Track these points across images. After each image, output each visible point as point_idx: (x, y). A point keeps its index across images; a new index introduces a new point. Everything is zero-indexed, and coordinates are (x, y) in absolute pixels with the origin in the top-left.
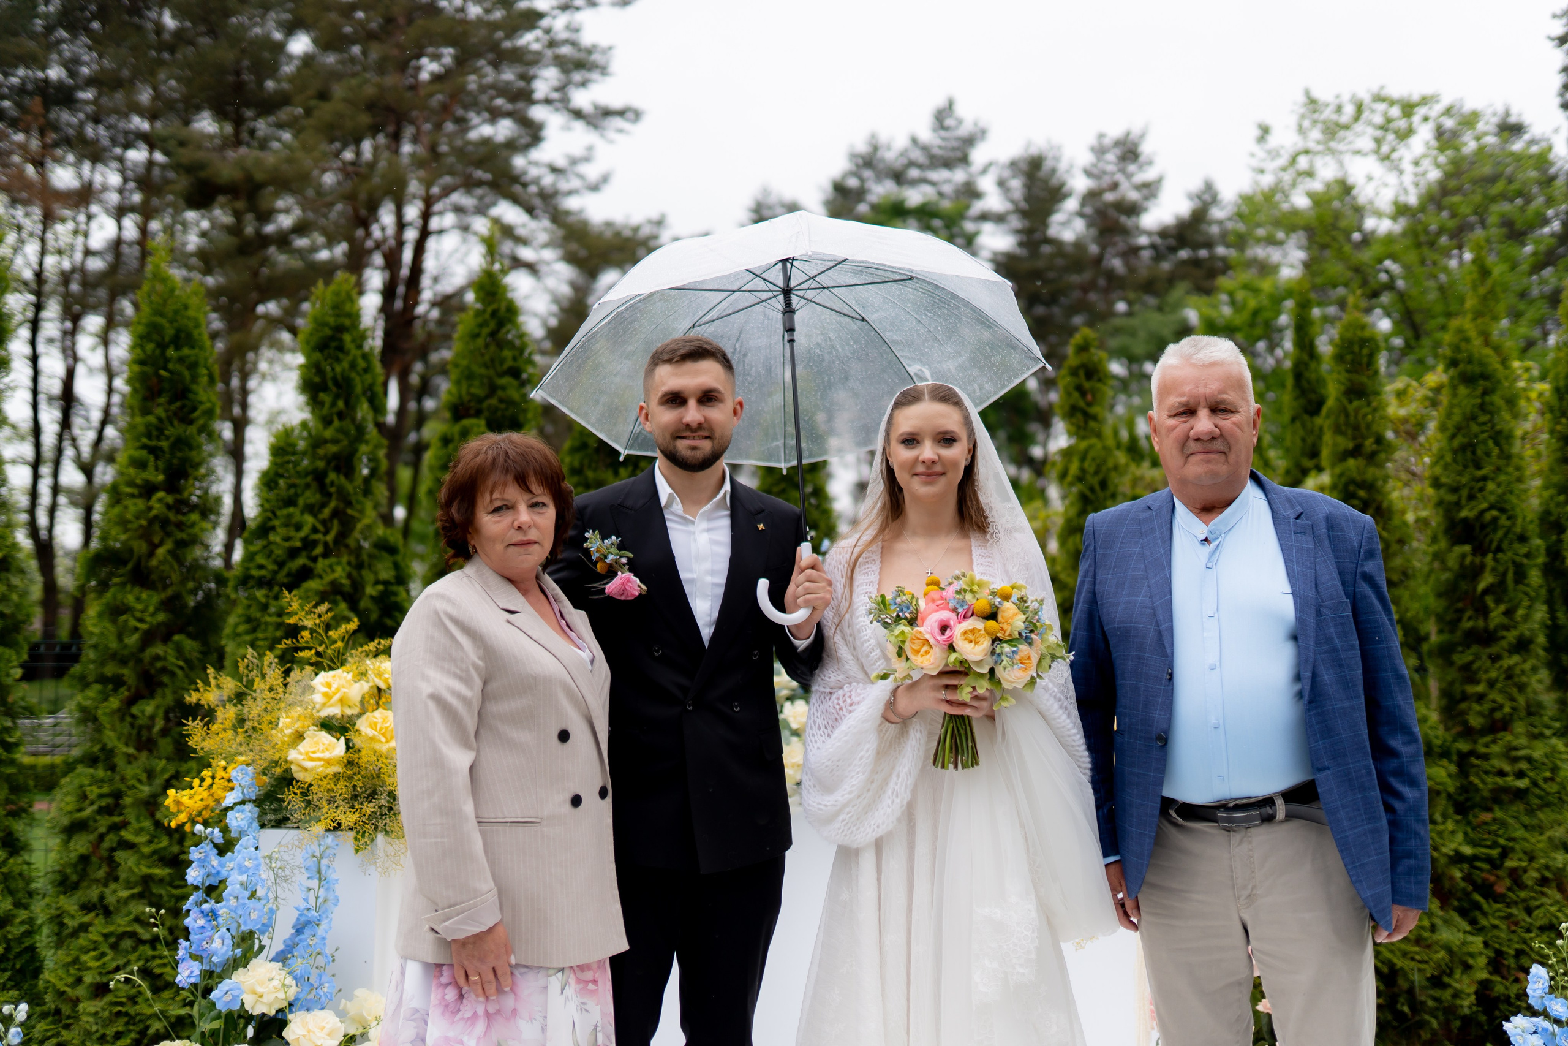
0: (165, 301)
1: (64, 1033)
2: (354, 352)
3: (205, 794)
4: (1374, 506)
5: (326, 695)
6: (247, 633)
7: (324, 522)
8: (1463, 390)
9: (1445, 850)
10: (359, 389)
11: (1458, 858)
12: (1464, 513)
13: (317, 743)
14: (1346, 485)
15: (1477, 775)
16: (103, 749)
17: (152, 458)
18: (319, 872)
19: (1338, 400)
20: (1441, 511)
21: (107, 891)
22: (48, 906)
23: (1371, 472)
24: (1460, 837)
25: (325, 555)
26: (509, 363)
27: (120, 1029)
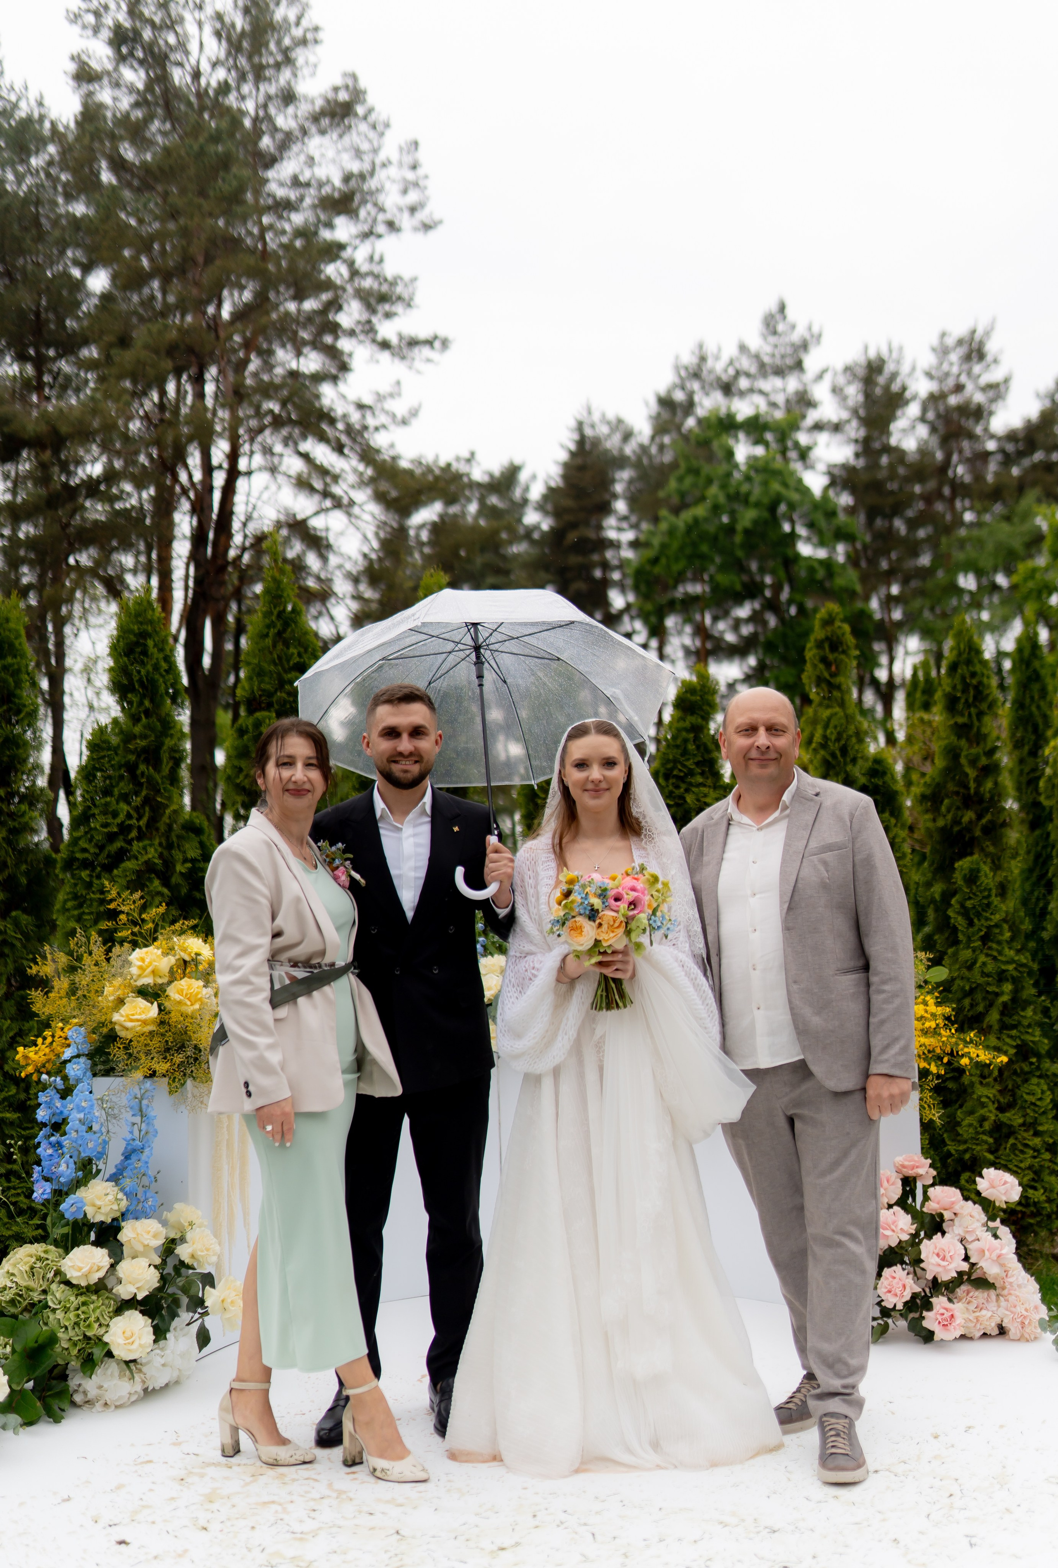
3: (47, 1050)
5: (141, 968)
6: (75, 908)
7: (137, 809)
13: (135, 1007)
18: (141, 1110)
25: (139, 838)
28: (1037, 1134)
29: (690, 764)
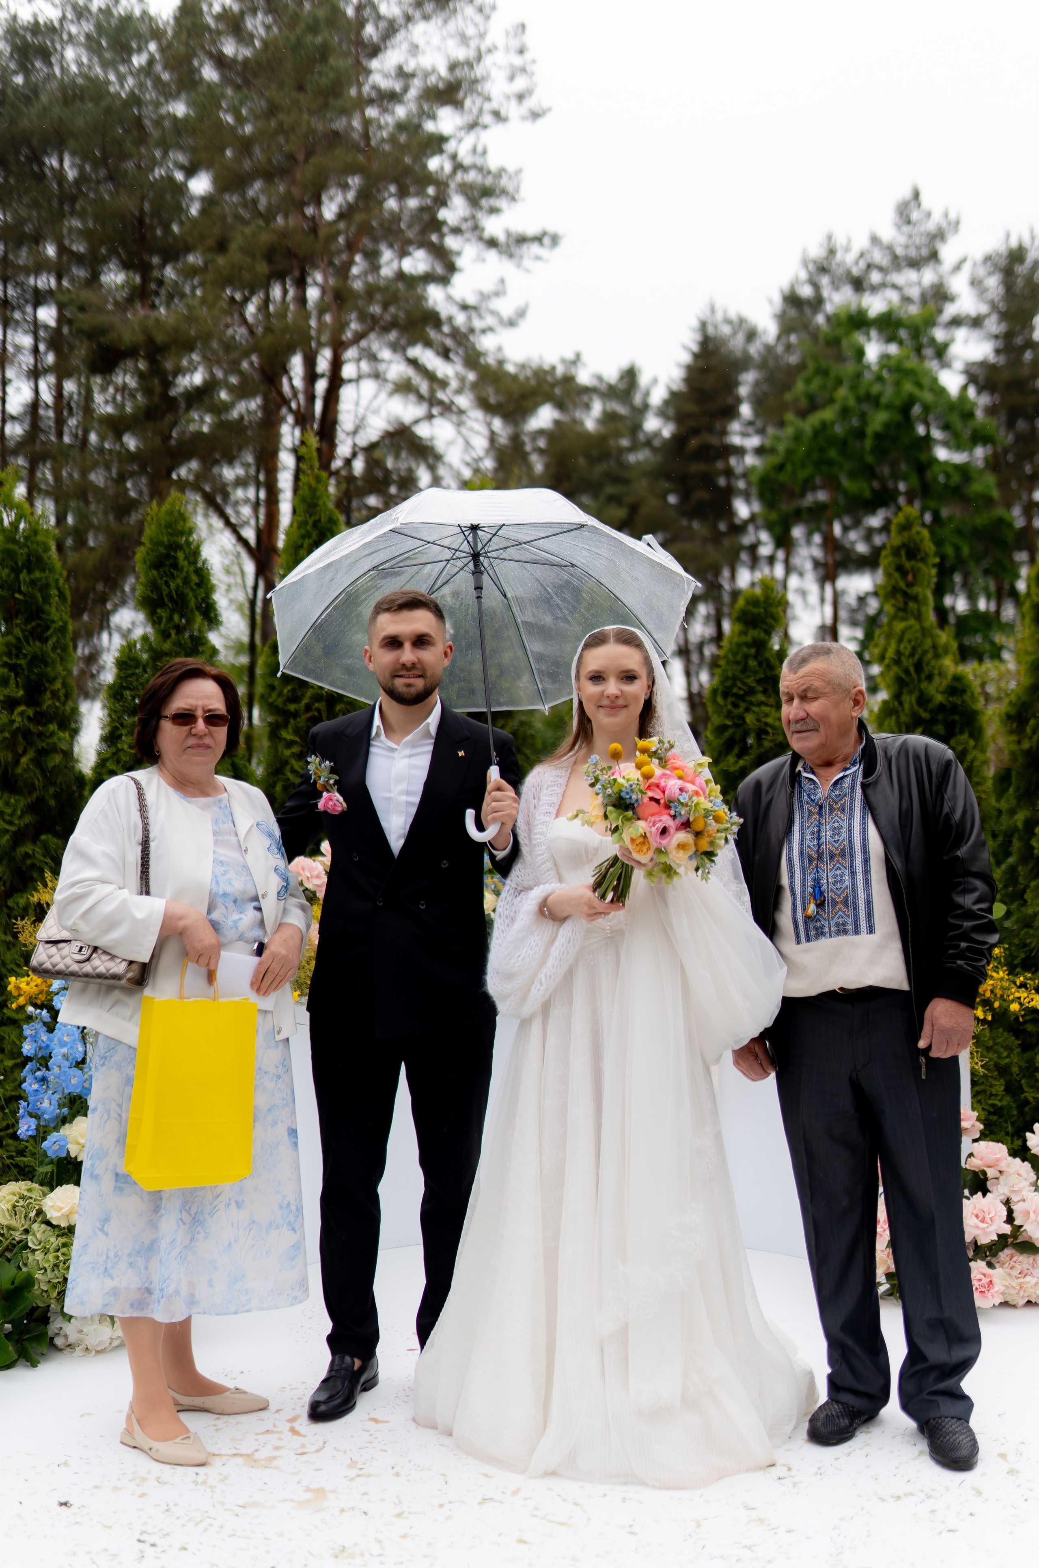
17: (12, 675)
29: (751, 681)
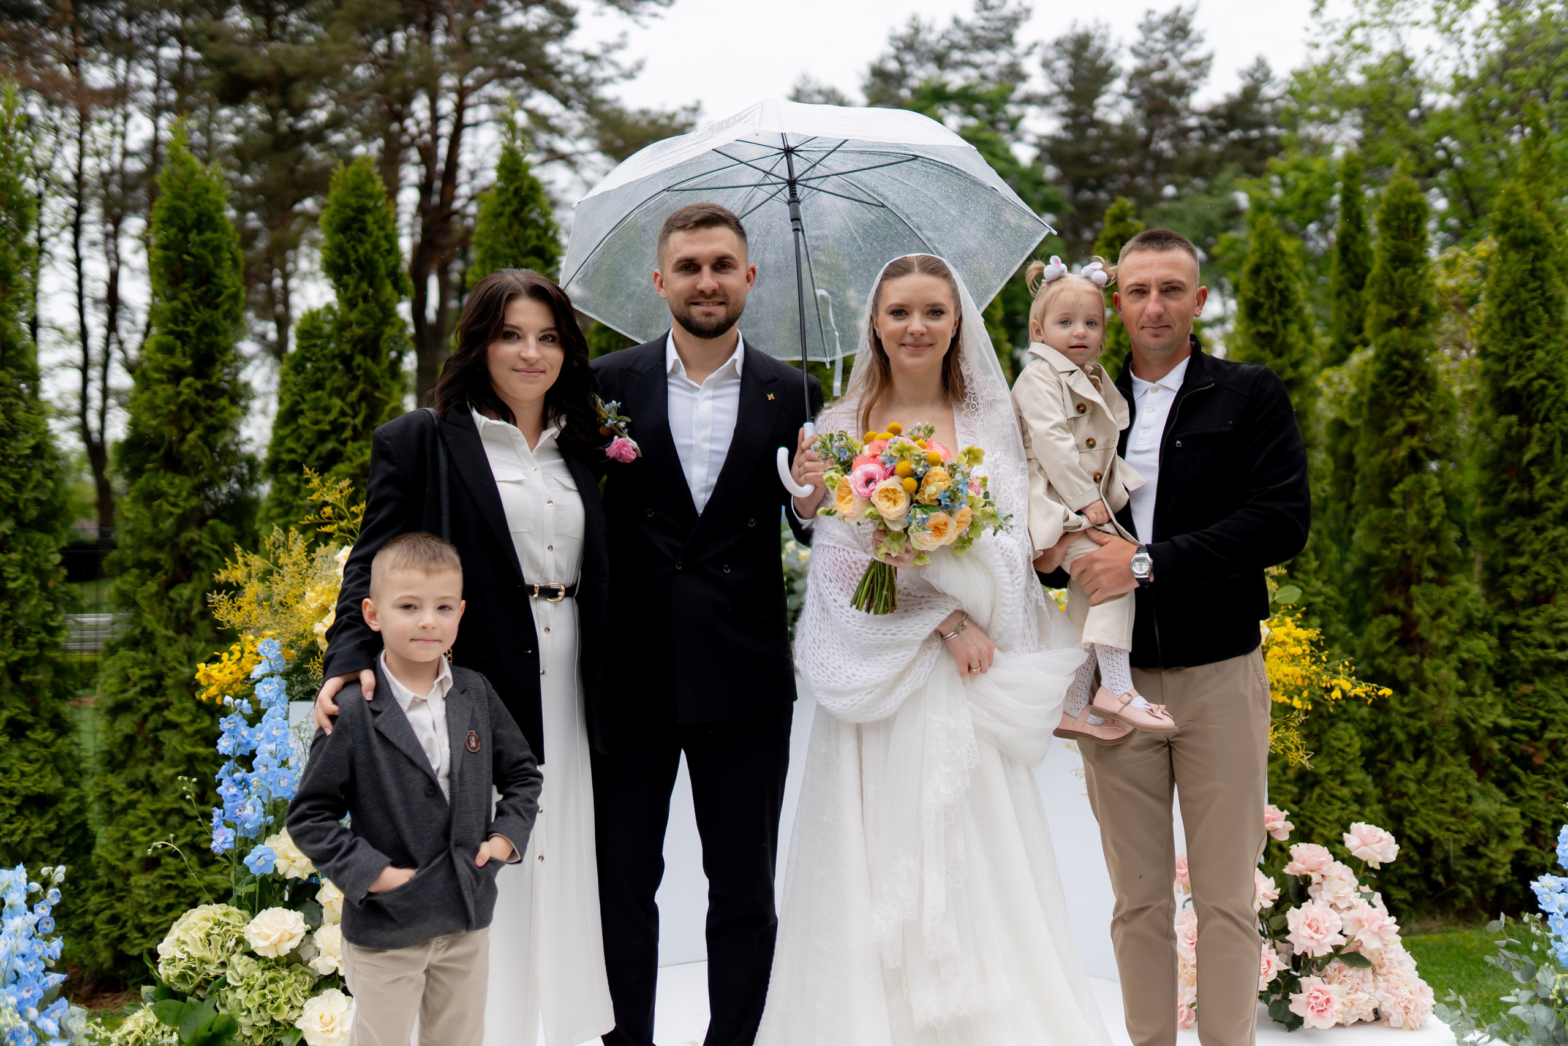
0: (186, 184)
1: (118, 905)
2: (376, 232)
3: (234, 668)
4: (1418, 376)
6: (280, 516)
7: (352, 405)
8: (1513, 256)
9: (1483, 722)
10: (382, 271)
11: (1496, 730)
12: (1511, 383)
14: (1390, 355)
15: (1518, 648)
16: (144, 631)
17: (179, 343)
19: (1383, 267)
20: (1487, 382)
21: (153, 770)
22: (97, 784)
23: (1417, 341)
24: (1499, 709)
25: (355, 439)
26: (534, 242)
27: (171, 901)
28: (1344, 783)
